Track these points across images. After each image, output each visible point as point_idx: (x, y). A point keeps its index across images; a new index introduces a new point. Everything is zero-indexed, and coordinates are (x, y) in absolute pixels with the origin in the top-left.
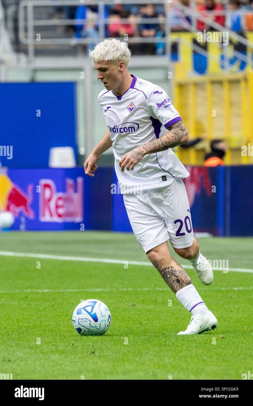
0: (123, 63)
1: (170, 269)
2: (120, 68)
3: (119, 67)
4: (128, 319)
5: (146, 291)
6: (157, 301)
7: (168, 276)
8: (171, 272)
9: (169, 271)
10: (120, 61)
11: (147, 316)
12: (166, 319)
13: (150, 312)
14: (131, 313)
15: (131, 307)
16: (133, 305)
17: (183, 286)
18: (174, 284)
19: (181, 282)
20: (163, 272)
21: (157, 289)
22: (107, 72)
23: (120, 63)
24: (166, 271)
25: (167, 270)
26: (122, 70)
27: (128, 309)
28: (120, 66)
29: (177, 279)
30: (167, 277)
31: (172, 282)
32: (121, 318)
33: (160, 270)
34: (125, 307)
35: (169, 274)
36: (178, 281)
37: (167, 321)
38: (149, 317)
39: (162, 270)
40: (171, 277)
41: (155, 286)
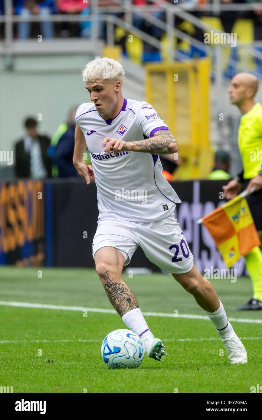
0: (119, 83)
1: (121, 286)
2: (117, 88)
3: (115, 88)
4: (42, 379)
5: (65, 343)
6: (79, 355)
7: (119, 292)
8: (121, 288)
9: (120, 288)
10: (117, 80)
11: (67, 376)
12: (92, 380)
13: (70, 371)
14: (46, 371)
15: (46, 364)
16: (49, 361)
17: (133, 306)
18: (124, 302)
19: (132, 301)
20: (113, 286)
21: (80, 340)
22: (103, 93)
23: (116, 82)
24: (116, 286)
25: (118, 285)
26: (119, 90)
27: (42, 366)
28: (117, 86)
29: (128, 298)
30: (117, 292)
31: (122, 299)
32: (33, 378)
33: (110, 283)
34: (38, 364)
35: (120, 290)
36: (129, 300)
37: (93, 382)
38: (70, 376)
39: (112, 284)
40: (122, 294)
41: (77, 337)
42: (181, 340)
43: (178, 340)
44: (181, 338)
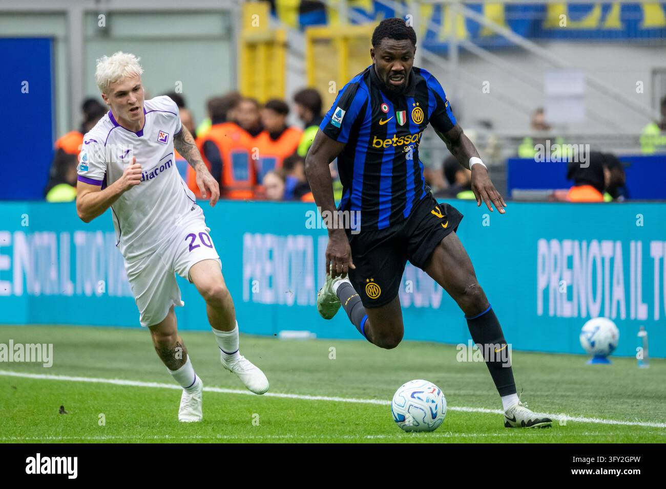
42: (369, 437)
43: (365, 437)
44: (369, 434)
